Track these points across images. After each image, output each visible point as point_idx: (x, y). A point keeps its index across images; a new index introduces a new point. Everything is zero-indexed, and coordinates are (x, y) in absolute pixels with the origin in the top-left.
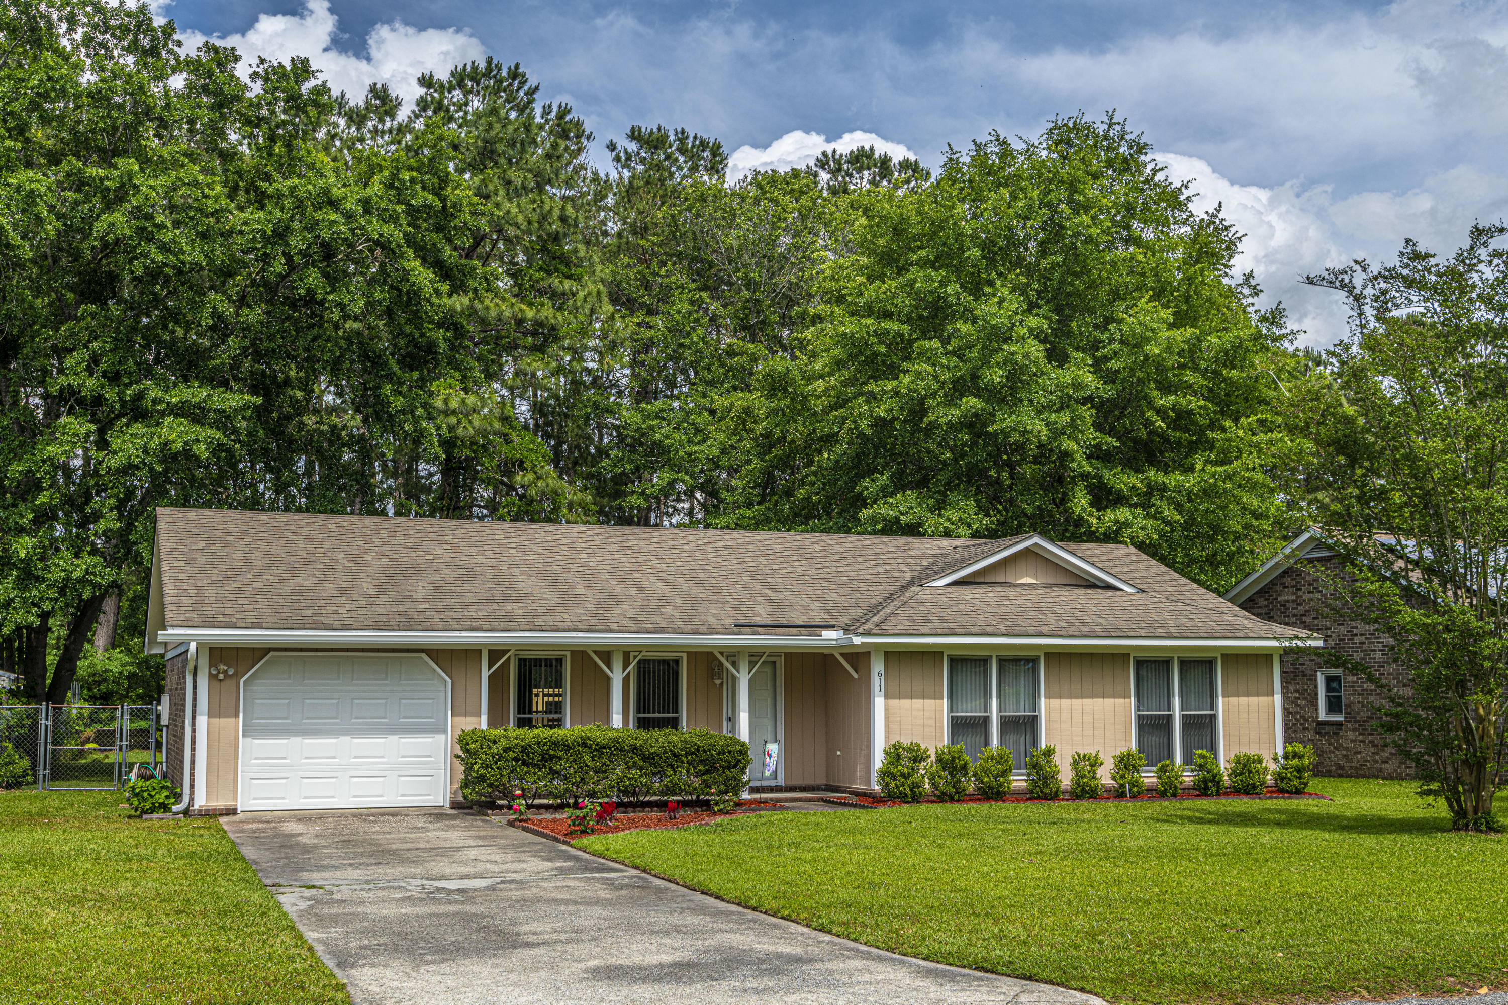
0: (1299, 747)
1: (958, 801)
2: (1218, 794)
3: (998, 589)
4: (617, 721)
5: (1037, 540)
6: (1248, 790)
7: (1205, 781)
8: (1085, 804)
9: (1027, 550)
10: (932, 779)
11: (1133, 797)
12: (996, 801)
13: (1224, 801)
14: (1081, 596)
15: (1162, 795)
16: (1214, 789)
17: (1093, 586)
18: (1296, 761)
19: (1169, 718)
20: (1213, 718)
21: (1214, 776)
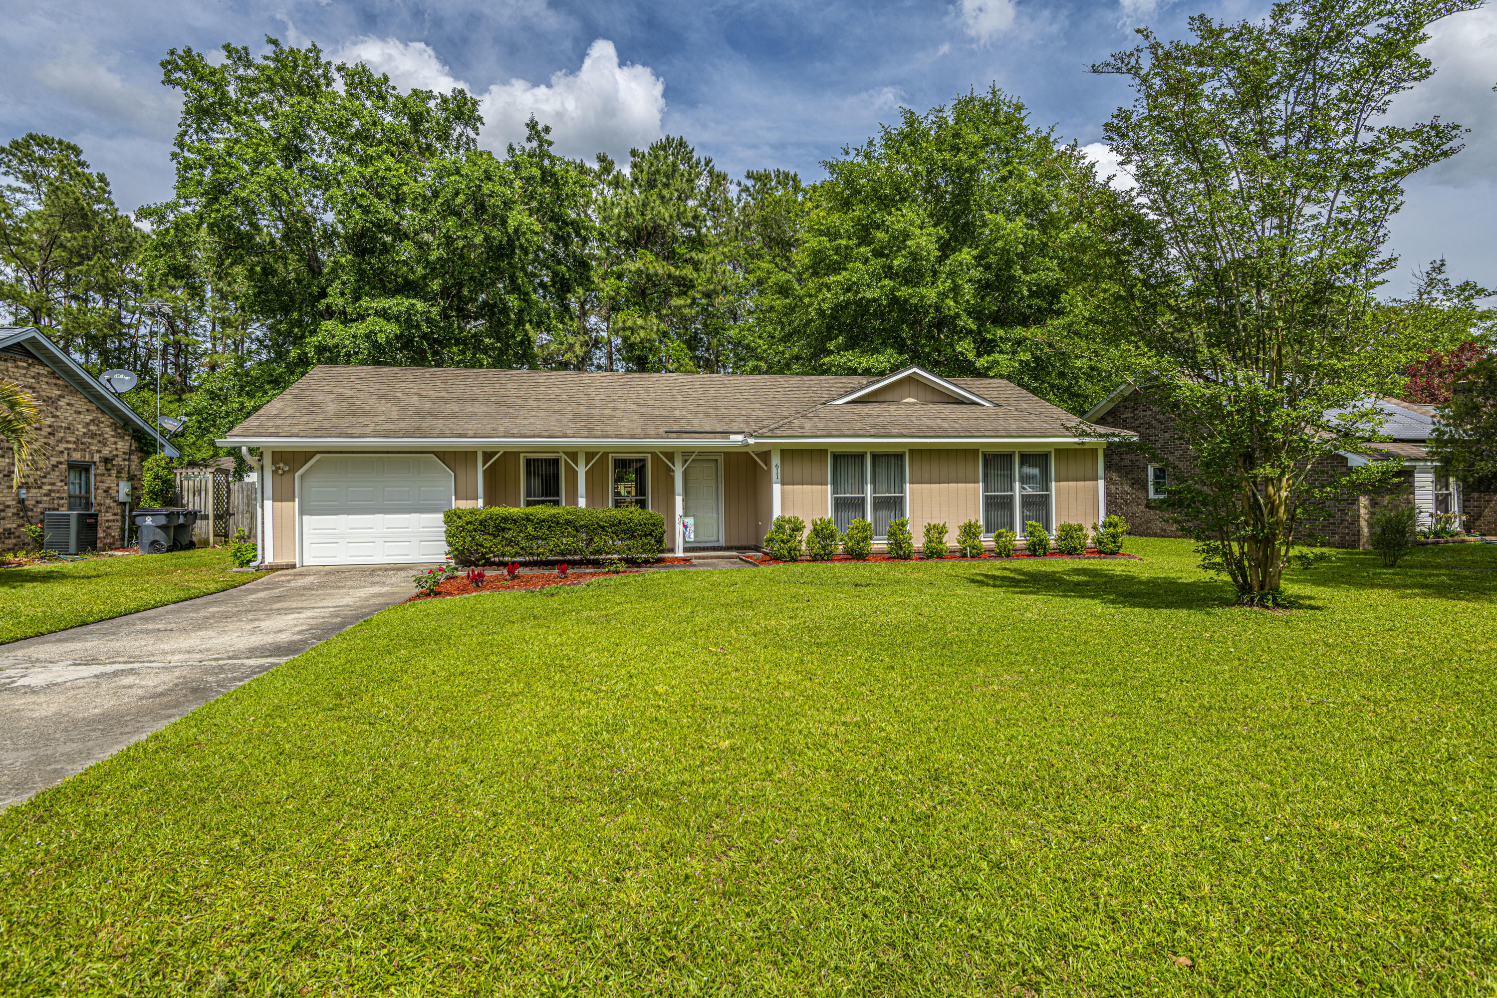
0: (1114, 518)
1: (828, 560)
2: (1045, 554)
3: (885, 406)
4: (582, 503)
5: (915, 370)
6: (1071, 552)
7: (1034, 544)
8: (930, 563)
9: (909, 378)
10: (808, 543)
11: (972, 557)
12: (858, 560)
13: (1048, 560)
14: (947, 410)
15: (999, 555)
16: (1041, 551)
17: (961, 403)
18: (1111, 530)
19: (1011, 498)
20: (1047, 498)
21: (1042, 541)
